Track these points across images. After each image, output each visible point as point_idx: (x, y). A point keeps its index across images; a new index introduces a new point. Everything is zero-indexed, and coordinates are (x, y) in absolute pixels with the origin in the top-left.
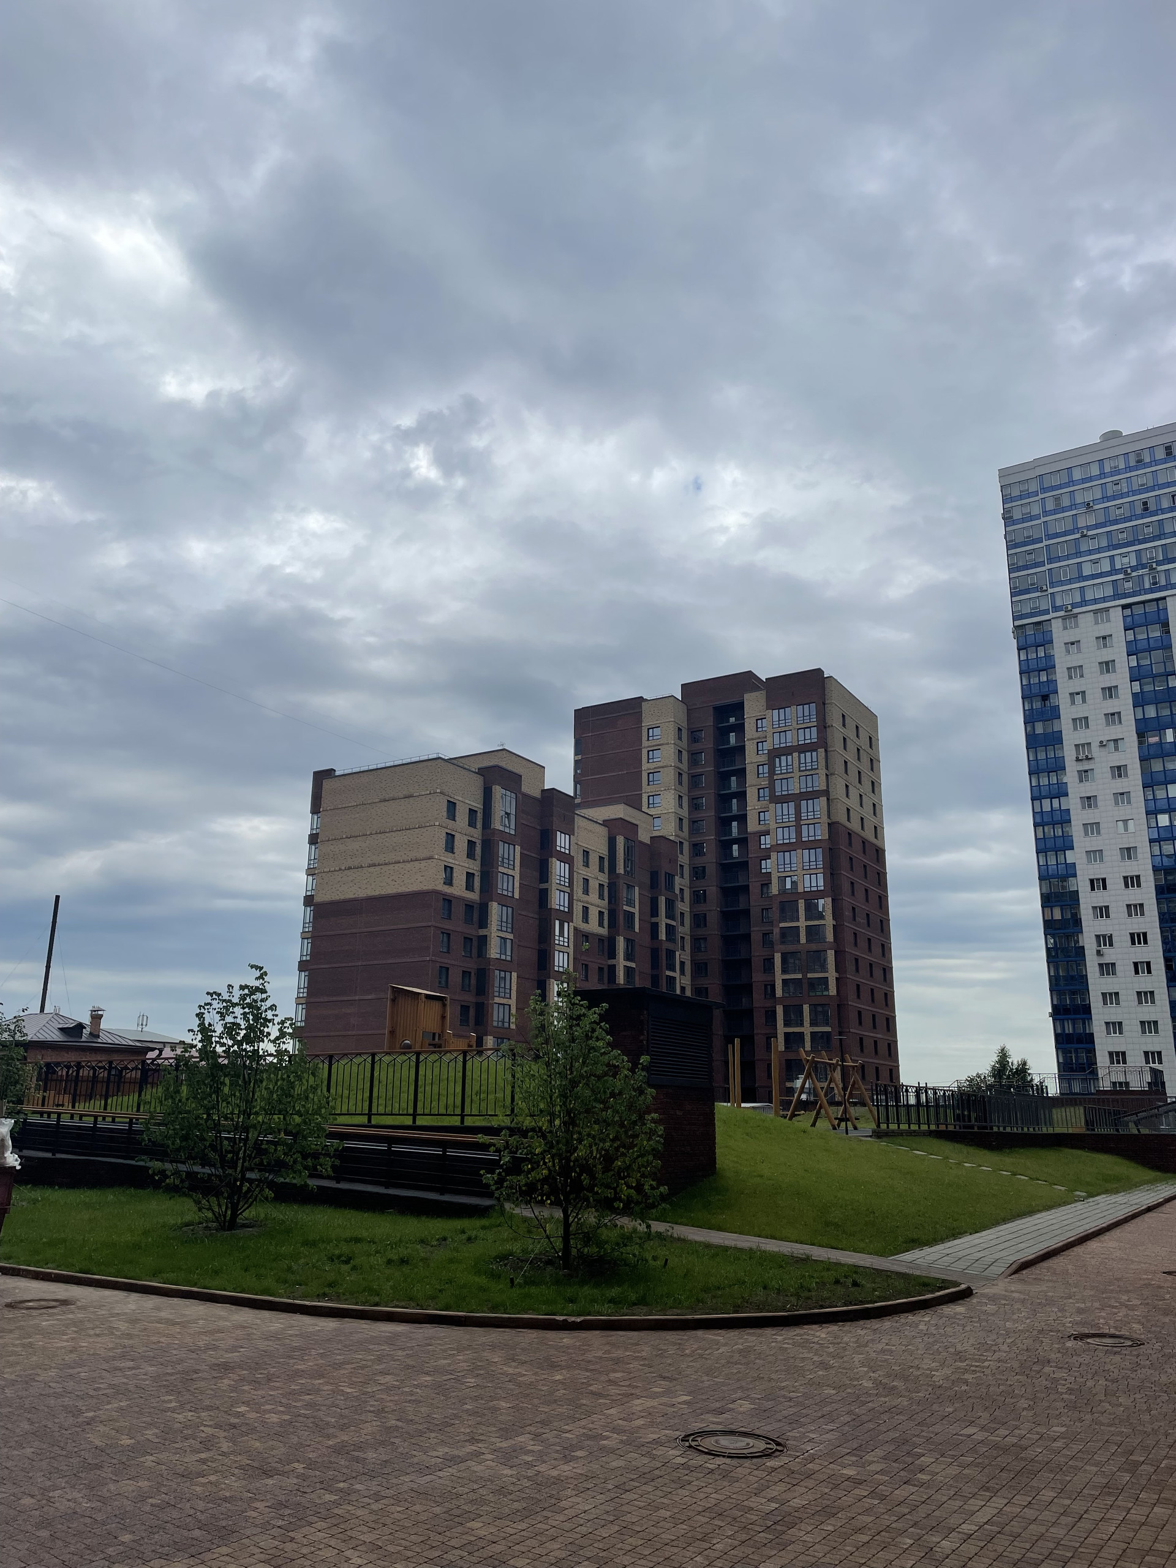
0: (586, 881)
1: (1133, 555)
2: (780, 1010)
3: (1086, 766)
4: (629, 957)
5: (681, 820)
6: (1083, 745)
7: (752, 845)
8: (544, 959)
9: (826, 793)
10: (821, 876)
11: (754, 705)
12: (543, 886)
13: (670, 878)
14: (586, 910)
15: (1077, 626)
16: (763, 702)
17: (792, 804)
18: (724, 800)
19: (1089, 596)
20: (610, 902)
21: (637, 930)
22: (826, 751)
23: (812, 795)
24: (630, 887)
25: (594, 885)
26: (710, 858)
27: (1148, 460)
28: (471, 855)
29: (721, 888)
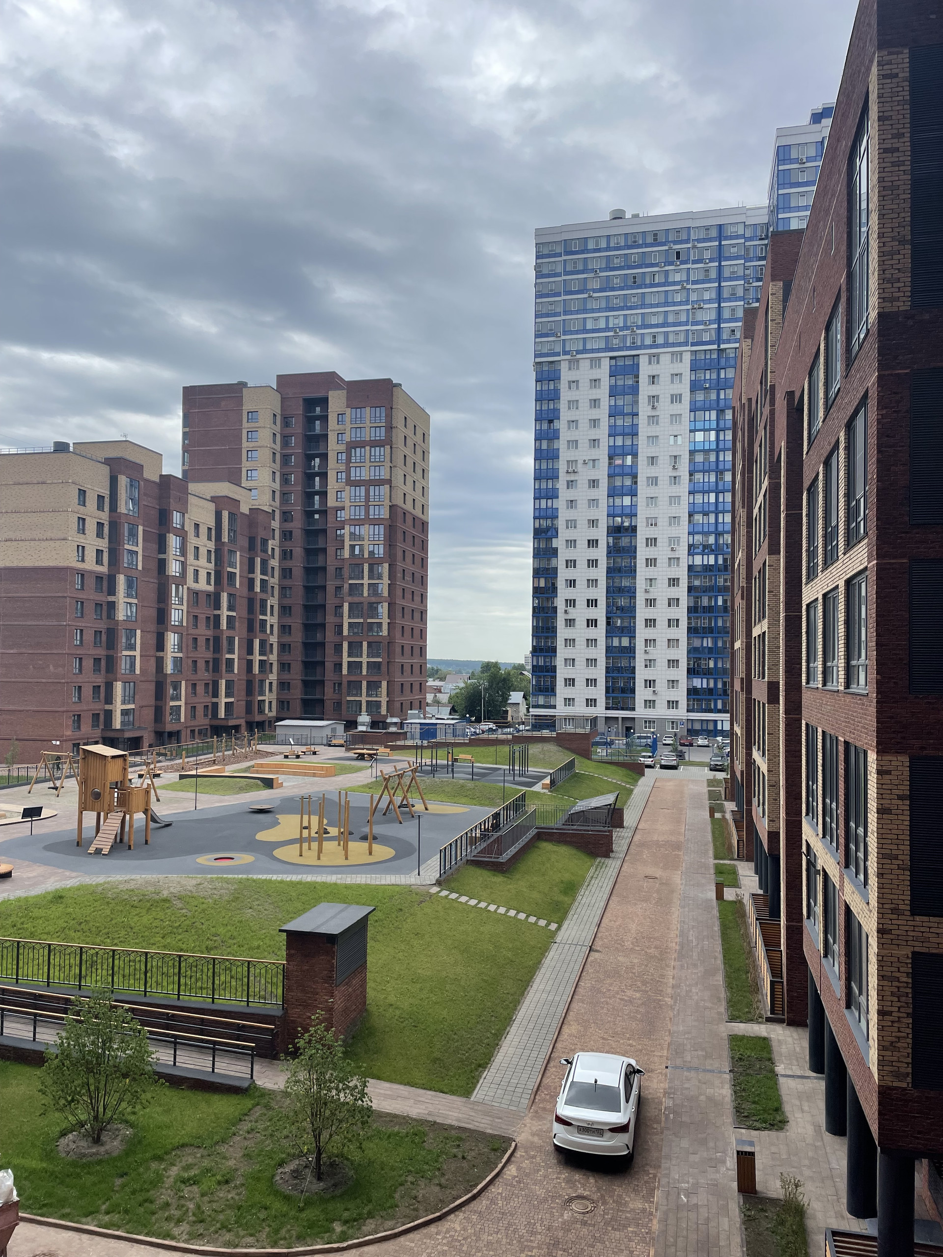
0: (197, 548)
1: (622, 318)
2: (345, 645)
3: (572, 477)
4: (230, 609)
5: (274, 492)
6: (572, 461)
7: (330, 518)
8: (162, 616)
9: (389, 482)
10: (382, 547)
11: (337, 402)
12: (162, 556)
13: (265, 542)
14: (196, 572)
15: (578, 368)
16: (344, 400)
17: (363, 488)
18: (309, 477)
19: (588, 347)
20: (216, 565)
21: (238, 586)
22: (391, 448)
23: (379, 483)
24: (232, 552)
25: (203, 552)
26: (297, 525)
27: (641, 242)
28: (100, 535)
29: (305, 549)
